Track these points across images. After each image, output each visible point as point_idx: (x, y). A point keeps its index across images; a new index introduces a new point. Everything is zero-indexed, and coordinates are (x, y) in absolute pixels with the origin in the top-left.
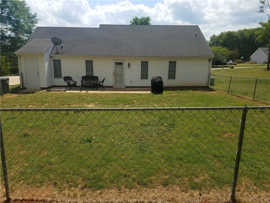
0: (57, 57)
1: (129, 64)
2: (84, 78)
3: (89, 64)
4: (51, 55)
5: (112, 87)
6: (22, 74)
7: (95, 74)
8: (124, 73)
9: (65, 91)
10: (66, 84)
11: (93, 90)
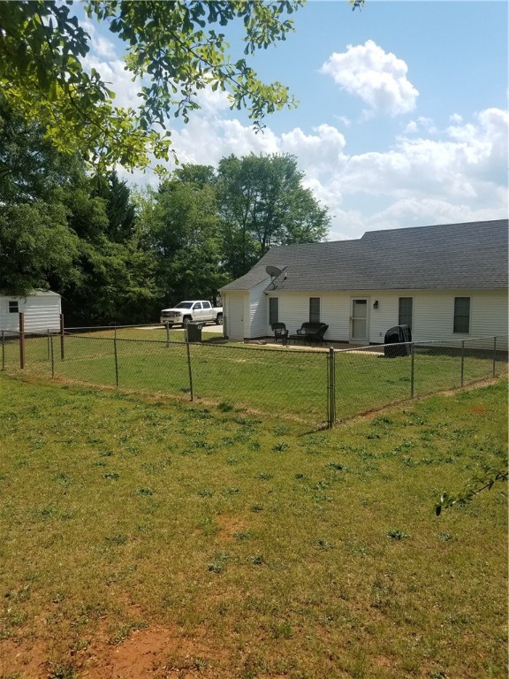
0: (274, 294)
1: (377, 302)
2: (305, 325)
3: (315, 304)
4: (266, 292)
5: (347, 342)
6: (225, 317)
7: (322, 320)
8: (367, 319)
9: (265, 343)
10: (272, 334)
11: (305, 345)
